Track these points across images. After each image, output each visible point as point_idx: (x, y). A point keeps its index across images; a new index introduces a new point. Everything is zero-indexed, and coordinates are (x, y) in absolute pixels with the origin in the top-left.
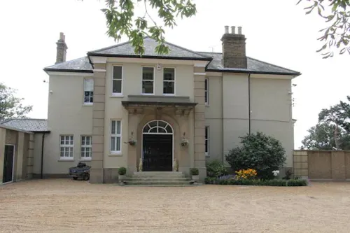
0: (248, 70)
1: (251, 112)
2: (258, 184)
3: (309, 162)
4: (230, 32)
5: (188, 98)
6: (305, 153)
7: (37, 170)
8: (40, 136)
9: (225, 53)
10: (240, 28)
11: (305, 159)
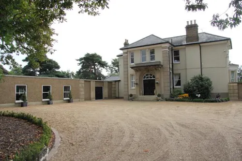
0: (199, 42)
1: (202, 64)
2: (188, 101)
3: (238, 89)
4: (190, 24)
5: (160, 62)
6: (236, 84)
7: (117, 96)
8: (117, 82)
9: (187, 35)
10: (195, 21)
11: (236, 88)
